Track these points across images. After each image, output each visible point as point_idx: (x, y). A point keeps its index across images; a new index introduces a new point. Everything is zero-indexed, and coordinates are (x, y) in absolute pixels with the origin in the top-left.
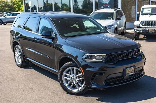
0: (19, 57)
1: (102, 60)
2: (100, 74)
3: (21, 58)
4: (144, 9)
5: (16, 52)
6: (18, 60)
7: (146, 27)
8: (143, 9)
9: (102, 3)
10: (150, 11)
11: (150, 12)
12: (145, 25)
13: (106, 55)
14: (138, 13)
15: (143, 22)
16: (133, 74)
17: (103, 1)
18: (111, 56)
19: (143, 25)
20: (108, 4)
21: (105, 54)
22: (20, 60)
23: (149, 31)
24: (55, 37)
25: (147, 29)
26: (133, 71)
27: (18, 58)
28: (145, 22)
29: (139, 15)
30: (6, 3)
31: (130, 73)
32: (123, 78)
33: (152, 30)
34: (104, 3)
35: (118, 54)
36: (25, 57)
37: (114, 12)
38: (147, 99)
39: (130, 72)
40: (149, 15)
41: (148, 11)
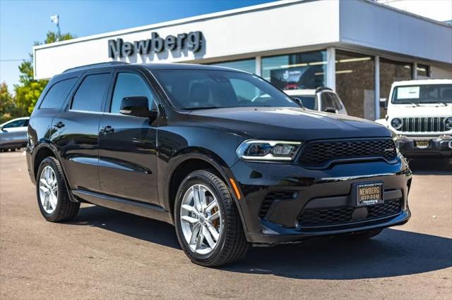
0: (52, 194)
1: (290, 159)
2: (285, 196)
3: (56, 194)
4: (399, 89)
5: (42, 180)
6: (48, 202)
7: (407, 133)
8: (396, 88)
9: (282, 80)
10: (416, 94)
11: (417, 96)
12: (404, 129)
13: (300, 143)
14: (384, 100)
15: (399, 120)
16: (377, 204)
17: (284, 75)
18: (315, 146)
19: (398, 130)
20: (299, 82)
21: (299, 141)
22: (54, 201)
23: (415, 145)
24: (158, 111)
25: (411, 139)
26: (378, 196)
27: (47, 195)
28: (402, 121)
29: (387, 106)
30: (7, 100)
31: (369, 200)
32: (351, 215)
33: (424, 142)
34: (288, 81)
35: (333, 144)
36: (70, 189)
37: (316, 95)
38: (410, 274)
39: (368, 196)
40: (414, 105)
41: (410, 93)
